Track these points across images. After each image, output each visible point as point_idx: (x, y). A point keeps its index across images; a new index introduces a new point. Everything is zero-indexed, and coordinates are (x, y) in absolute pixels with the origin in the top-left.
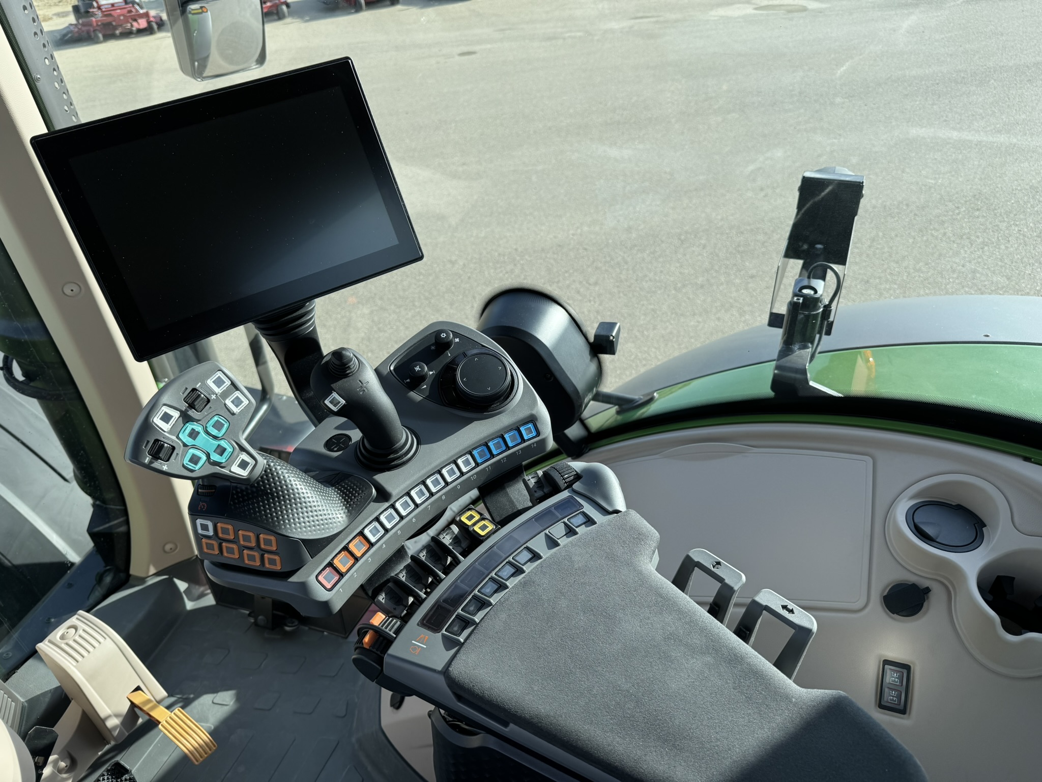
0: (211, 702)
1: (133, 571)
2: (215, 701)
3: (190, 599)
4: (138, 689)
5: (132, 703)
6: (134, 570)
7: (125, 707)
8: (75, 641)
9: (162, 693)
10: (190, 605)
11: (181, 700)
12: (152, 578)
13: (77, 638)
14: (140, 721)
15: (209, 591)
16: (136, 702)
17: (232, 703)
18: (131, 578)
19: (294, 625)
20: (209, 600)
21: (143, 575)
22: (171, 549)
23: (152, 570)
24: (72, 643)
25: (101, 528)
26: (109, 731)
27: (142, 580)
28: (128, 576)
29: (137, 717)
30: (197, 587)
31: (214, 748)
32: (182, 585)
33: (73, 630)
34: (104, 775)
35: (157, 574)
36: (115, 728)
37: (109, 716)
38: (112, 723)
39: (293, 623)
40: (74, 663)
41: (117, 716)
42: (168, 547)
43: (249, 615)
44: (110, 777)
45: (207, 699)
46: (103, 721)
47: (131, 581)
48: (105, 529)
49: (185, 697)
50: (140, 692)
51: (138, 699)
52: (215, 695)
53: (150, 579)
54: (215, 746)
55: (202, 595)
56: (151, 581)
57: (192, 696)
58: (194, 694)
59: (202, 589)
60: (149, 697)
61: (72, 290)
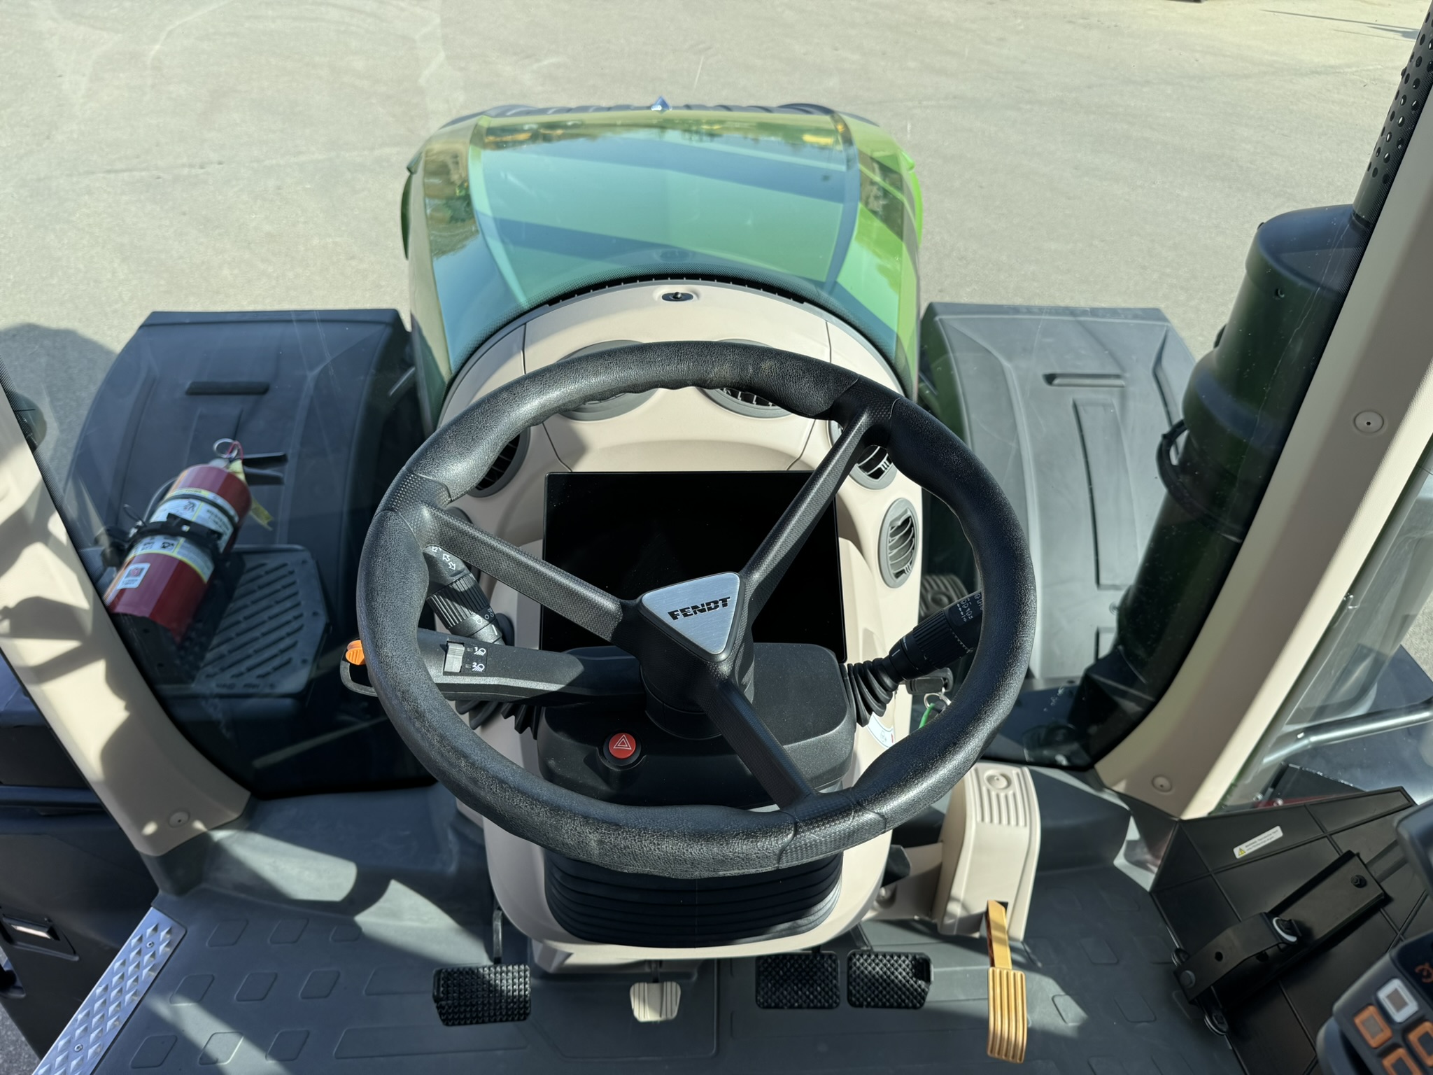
0: (1051, 996)
1: (1101, 767)
2: (1057, 1000)
3: (1127, 856)
4: (1005, 905)
5: (987, 913)
6: (1103, 767)
7: (978, 909)
8: (998, 796)
9: (1019, 932)
10: (1120, 861)
11: (1026, 954)
12: (1111, 794)
13: (1002, 795)
14: (977, 935)
15: (1155, 870)
16: (992, 915)
17: (1071, 1024)
18: (1091, 771)
19: (1220, 1026)
20: (1146, 879)
21: (1106, 780)
22: (1162, 786)
23: (1121, 787)
24: (993, 794)
25: (1102, 679)
26: (945, 912)
27: (1101, 786)
28: (1090, 766)
29: (977, 929)
30: (1145, 850)
31: (1018, 1061)
32: (1133, 833)
33: (1004, 783)
34: (907, 957)
35: (1121, 796)
36: (953, 916)
37: (957, 900)
38: (955, 909)
39: (1222, 1023)
40: (979, 818)
41: (964, 907)
42: (1161, 781)
43: (1178, 951)
44: (910, 966)
45: (1050, 986)
46: (949, 898)
47: (1088, 774)
48: (1104, 684)
49: (1033, 957)
50: (1003, 908)
51: (996, 915)
52: (1062, 993)
53: (1108, 793)
54: (1020, 1059)
55: (1141, 864)
56: (1107, 796)
57: (1040, 965)
58: (1043, 965)
59: (1148, 857)
60: (1006, 923)
61: (1369, 423)
